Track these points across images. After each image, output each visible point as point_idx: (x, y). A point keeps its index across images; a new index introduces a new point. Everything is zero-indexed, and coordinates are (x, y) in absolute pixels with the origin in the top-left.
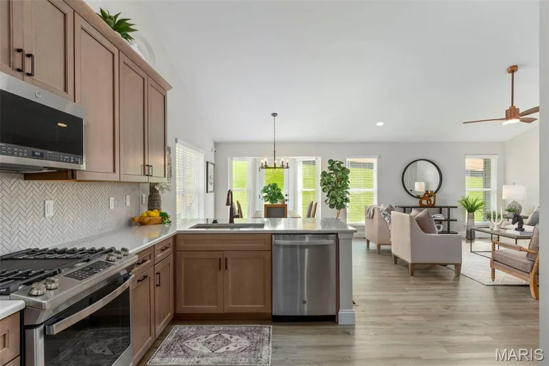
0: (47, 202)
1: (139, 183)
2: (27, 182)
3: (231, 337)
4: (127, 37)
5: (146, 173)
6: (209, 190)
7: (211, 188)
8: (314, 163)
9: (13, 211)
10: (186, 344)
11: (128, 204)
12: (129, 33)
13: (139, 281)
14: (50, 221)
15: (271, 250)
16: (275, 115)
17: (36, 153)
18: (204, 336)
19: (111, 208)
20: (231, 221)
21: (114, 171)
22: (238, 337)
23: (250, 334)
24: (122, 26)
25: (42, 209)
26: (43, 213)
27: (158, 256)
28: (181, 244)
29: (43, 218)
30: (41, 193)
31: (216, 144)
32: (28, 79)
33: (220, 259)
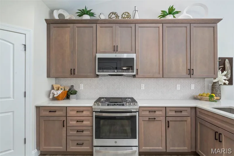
0: (141, 85)
2: (134, 78)
11: (193, 88)
14: (143, 91)
17: (116, 71)
19: (177, 89)
21: (159, 74)
26: (140, 88)
27: (170, 113)
28: (198, 114)
29: (140, 90)
30: (139, 82)
32: (117, 52)
33: (216, 132)
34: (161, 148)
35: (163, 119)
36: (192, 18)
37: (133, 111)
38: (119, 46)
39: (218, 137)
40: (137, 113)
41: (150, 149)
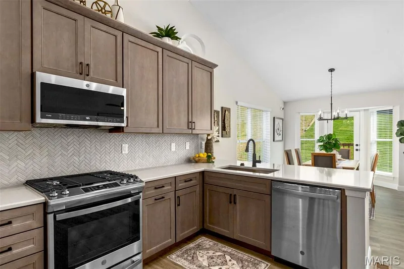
0: (123, 145)
1: (198, 134)
2: (111, 134)
3: (230, 261)
4: (177, 38)
5: (190, 127)
6: (276, 139)
7: (278, 138)
8: (391, 112)
9: (102, 149)
10: (198, 253)
11: (188, 148)
12: (176, 35)
13: (156, 199)
14: (126, 157)
15: (271, 195)
16: (331, 70)
17: (87, 118)
18: (213, 252)
19: (172, 150)
20: (254, 165)
21: (158, 127)
22: (235, 262)
23: (246, 263)
24: (171, 32)
25: (120, 149)
26: (121, 151)
27: (180, 185)
28: (207, 179)
29: (121, 154)
30: (120, 140)
31: (285, 103)
32: (87, 78)
33: (231, 195)
34: (170, 240)
35: (172, 195)
36: (192, 53)
37: (132, 192)
38: (92, 66)
39: (232, 199)
40: (141, 194)
41: (157, 249)
